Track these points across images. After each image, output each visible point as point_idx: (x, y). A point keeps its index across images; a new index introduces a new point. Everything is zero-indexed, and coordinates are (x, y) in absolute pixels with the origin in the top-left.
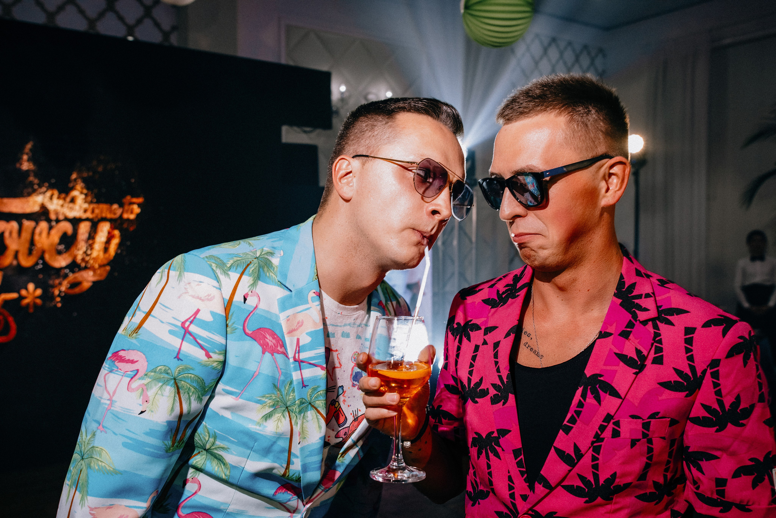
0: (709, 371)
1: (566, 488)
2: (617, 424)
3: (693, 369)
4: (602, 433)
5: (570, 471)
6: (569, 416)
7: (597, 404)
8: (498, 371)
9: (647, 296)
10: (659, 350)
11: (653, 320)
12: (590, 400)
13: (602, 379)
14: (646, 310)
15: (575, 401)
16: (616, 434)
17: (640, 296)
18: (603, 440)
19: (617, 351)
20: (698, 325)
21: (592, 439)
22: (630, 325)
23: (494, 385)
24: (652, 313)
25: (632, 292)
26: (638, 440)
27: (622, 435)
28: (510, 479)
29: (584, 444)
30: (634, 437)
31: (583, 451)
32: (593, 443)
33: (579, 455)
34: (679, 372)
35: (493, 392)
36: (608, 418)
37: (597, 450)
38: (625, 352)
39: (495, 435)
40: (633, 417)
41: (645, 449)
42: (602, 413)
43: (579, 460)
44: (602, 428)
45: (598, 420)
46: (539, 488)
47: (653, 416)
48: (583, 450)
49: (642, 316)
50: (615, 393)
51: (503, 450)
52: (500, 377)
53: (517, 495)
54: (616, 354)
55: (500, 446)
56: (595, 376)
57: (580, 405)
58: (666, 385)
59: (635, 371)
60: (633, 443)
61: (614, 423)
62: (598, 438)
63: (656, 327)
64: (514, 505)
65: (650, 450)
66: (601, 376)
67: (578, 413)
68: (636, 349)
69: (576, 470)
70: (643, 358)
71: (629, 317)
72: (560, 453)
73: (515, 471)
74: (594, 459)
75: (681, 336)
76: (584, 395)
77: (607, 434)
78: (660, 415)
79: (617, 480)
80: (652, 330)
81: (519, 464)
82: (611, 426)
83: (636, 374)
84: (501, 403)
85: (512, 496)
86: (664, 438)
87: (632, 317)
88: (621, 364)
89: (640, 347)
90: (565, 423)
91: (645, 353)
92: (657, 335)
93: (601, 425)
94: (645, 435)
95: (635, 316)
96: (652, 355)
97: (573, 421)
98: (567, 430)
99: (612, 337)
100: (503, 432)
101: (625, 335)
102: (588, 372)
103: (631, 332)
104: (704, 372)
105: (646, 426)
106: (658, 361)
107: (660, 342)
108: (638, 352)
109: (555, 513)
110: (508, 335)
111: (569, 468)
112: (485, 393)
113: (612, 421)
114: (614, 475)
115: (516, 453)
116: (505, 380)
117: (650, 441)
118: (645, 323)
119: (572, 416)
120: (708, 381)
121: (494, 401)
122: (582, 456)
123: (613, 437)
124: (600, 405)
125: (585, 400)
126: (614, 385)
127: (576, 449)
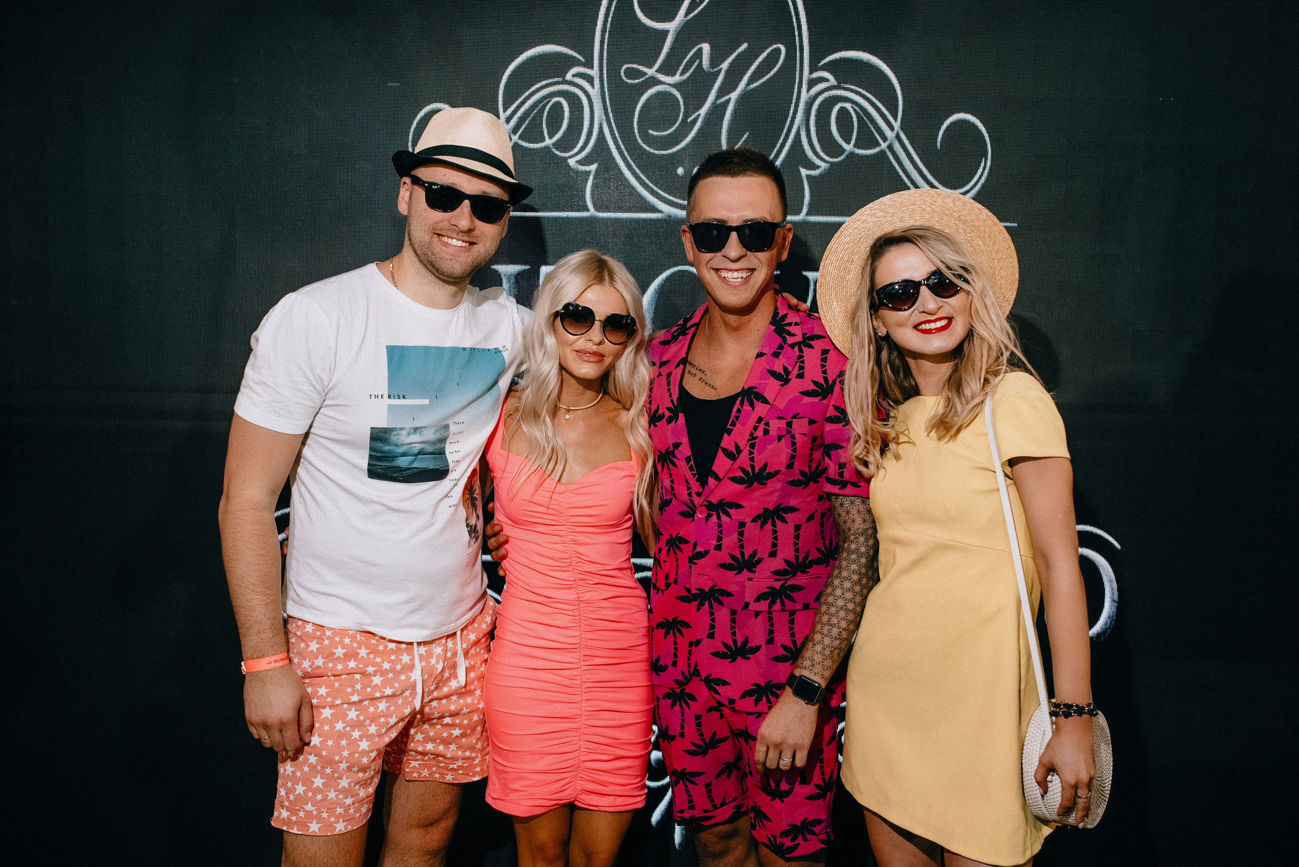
1: (730, 479)
2: (767, 424)
3: (826, 379)
4: (755, 432)
5: (733, 465)
7: (751, 409)
8: (670, 396)
9: (796, 324)
10: (801, 367)
11: (798, 343)
12: (747, 407)
13: (756, 390)
14: (794, 335)
15: (735, 409)
16: (766, 432)
17: (789, 325)
18: (756, 438)
19: (769, 368)
21: (748, 437)
22: (781, 347)
23: (668, 409)
24: (799, 338)
25: (784, 321)
26: (784, 436)
28: (687, 481)
29: (743, 442)
30: (780, 434)
31: (742, 448)
32: (749, 440)
33: (739, 451)
34: (815, 383)
35: (667, 415)
36: (760, 420)
37: (752, 446)
38: (775, 369)
39: (672, 449)
40: (779, 418)
41: (789, 443)
42: (755, 417)
43: (739, 456)
44: (755, 428)
45: (752, 422)
46: (711, 481)
47: (795, 416)
48: (741, 446)
49: (790, 340)
50: (765, 401)
51: (678, 459)
52: (672, 401)
53: (693, 493)
54: (767, 370)
55: (676, 457)
56: (751, 388)
57: (739, 411)
59: (782, 383)
60: (780, 438)
61: (764, 424)
62: (752, 437)
63: (800, 349)
64: (691, 501)
65: (794, 444)
66: (756, 388)
67: (737, 418)
68: (784, 366)
69: (737, 463)
70: (789, 374)
71: (779, 340)
72: (725, 452)
73: (689, 474)
74: (751, 453)
75: (819, 356)
76: (742, 404)
77: (759, 433)
78: (799, 416)
79: (768, 468)
80: (797, 352)
81: (691, 468)
82: (762, 426)
83: (783, 385)
84: (674, 422)
85: (690, 494)
86: (803, 434)
87: (783, 341)
88: (772, 378)
89: (787, 365)
90: (728, 427)
91: (791, 370)
92: (801, 356)
93: (755, 426)
94: (788, 431)
95: (785, 340)
96: (796, 371)
97: (733, 424)
98: (730, 432)
99: (766, 357)
100: (677, 445)
101: (776, 355)
102: (746, 386)
103: (781, 353)
104: (834, 381)
105: (789, 424)
106: (800, 375)
107: (803, 361)
108: (785, 368)
109: (723, 500)
110: (677, 366)
112: (661, 417)
113: (763, 422)
114: (766, 465)
115: (688, 460)
116: (676, 403)
117: (793, 437)
118: (792, 346)
119: (733, 421)
120: (838, 387)
121: (669, 421)
122: (741, 451)
123: (764, 435)
124: (754, 410)
125: (742, 408)
126: (765, 395)
127: (737, 447)
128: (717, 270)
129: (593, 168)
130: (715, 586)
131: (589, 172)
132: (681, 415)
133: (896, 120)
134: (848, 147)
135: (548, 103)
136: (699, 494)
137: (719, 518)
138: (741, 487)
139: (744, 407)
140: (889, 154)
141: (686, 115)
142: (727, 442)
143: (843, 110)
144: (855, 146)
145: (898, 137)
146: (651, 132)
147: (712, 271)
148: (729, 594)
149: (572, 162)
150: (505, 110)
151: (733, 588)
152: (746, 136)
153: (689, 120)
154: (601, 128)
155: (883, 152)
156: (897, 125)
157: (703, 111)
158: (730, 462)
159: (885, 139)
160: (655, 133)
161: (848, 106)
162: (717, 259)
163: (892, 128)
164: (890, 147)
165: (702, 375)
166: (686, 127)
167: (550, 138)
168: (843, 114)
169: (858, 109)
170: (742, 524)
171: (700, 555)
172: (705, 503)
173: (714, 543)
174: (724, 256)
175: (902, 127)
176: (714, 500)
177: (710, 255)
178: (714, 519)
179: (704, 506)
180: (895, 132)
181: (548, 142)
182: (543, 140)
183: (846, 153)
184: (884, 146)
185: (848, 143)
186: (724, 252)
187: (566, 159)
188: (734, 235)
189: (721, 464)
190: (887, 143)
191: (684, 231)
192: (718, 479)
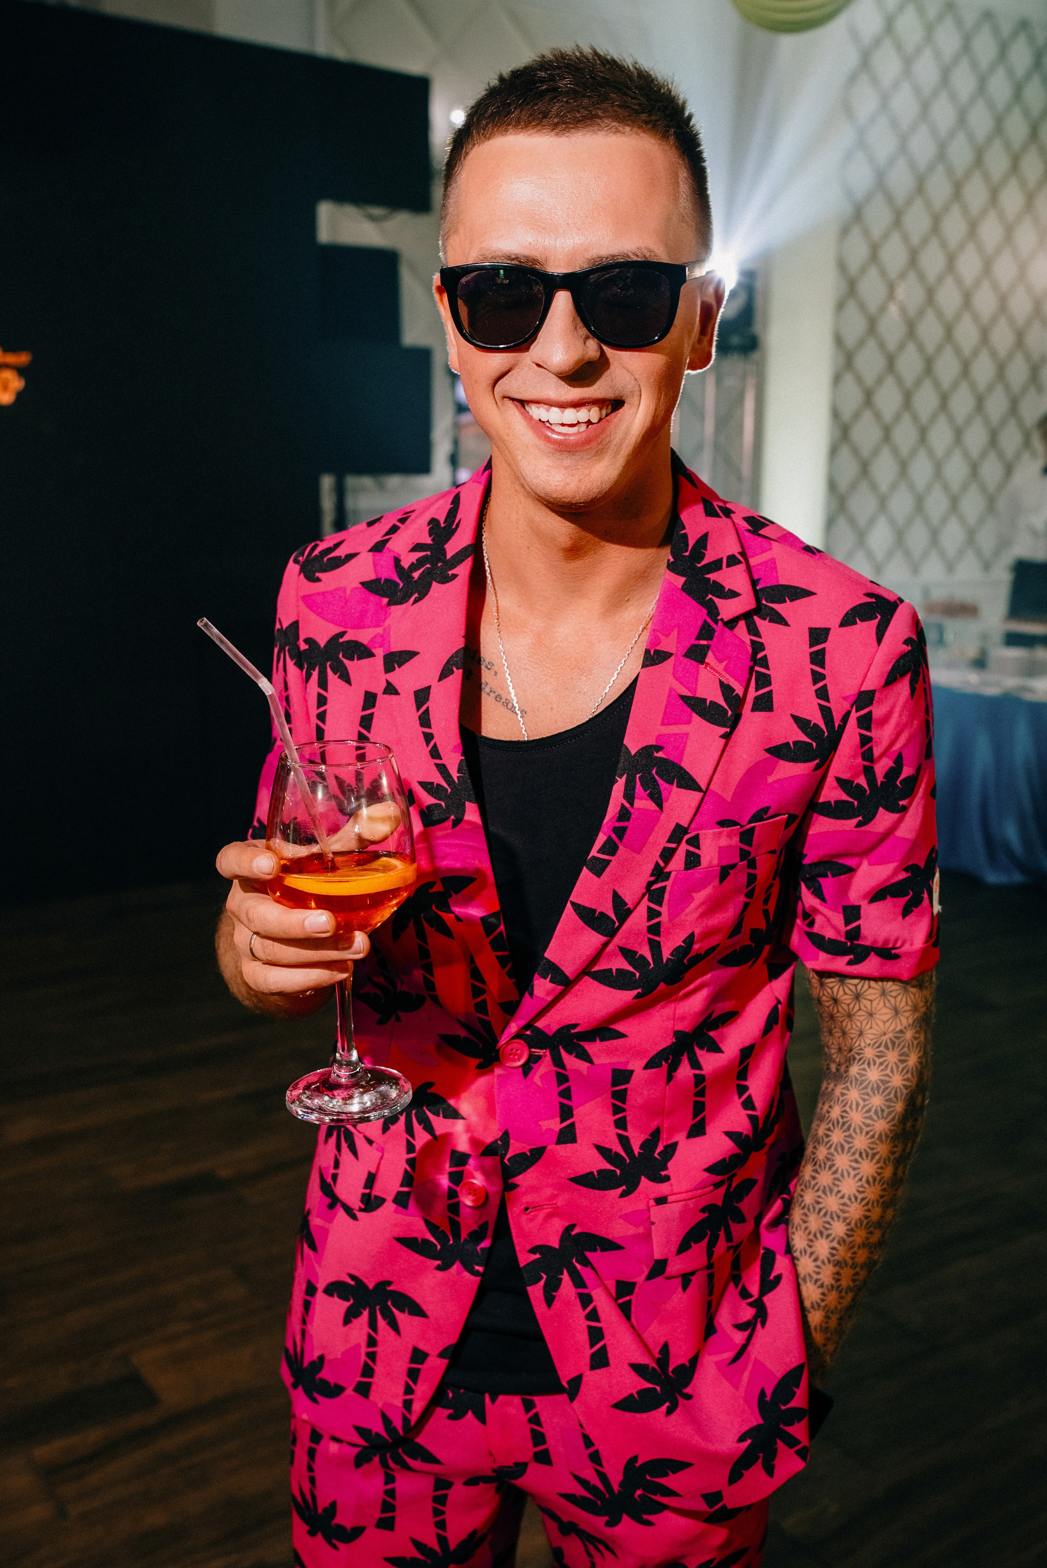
0: (854, 715)
2: (695, 841)
3: (827, 712)
4: (667, 862)
5: (605, 945)
6: (601, 839)
7: (656, 807)
8: (435, 753)
9: (732, 561)
10: (764, 680)
11: (747, 616)
12: (643, 804)
13: (661, 754)
14: (734, 594)
15: (612, 810)
16: (692, 861)
17: (716, 565)
18: (668, 876)
19: (684, 692)
20: (833, 620)
21: (648, 877)
22: (706, 632)
24: (746, 600)
25: (703, 556)
26: (733, 866)
27: (704, 862)
28: (475, 974)
29: (633, 891)
30: (726, 862)
31: (631, 903)
32: (650, 884)
33: (624, 912)
34: (802, 723)
36: (678, 833)
37: (656, 896)
38: (701, 694)
39: (438, 888)
40: (722, 824)
41: (744, 878)
42: (666, 824)
43: (623, 921)
44: (667, 855)
45: (659, 839)
46: (542, 987)
47: (760, 814)
48: (629, 900)
49: (728, 609)
50: (688, 782)
52: (442, 768)
53: (492, 1005)
54: (682, 697)
55: (450, 911)
56: (647, 751)
57: (624, 814)
58: (779, 752)
59: (723, 730)
60: (725, 872)
61: (689, 841)
62: (659, 873)
63: (753, 630)
65: (752, 879)
66: (659, 748)
67: (620, 832)
68: (722, 684)
69: (617, 940)
70: (737, 702)
71: (702, 614)
72: (585, 912)
74: (652, 914)
75: (804, 647)
76: (630, 793)
77: (677, 863)
78: (771, 813)
79: (696, 946)
80: (747, 638)
81: (496, 944)
82: (684, 847)
83: (726, 736)
84: (449, 822)
85: (481, 1006)
86: (775, 852)
87: (709, 614)
88: (696, 718)
89: (728, 679)
90: (594, 853)
91: (739, 689)
92: (758, 647)
93: (665, 849)
94: (744, 855)
95: (713, 611)
96: (752, 694)
97: (610, 848)
98: (599, 868)
99: (671, 661)
100: (457, 883)
101: (697, 654)
102: (633, 743)
103: (708, 647)
104: (846, 717)
105: (747, 836)
106: (764, 704)
107: (764, 662)
108: (726, 689)
109: (576, 1024)
110: (446, 672)
111: (603, 939)
113: (686, 837)
114: (690, 939)
116: (455, 774)
117: (752, 864)
118: (731, 624)
119: (609, 839)
120: (853, 732)
122: (630, 912)
123: (686, 869)
124: (662, 809)
125: (632, 803)
127: (617, 900)
128: (522, 404)
130: (572, 1228)
132: (471, 804)
137: (558, 1062)
138: (627, 996)
139: (638, 804)
142: (588, 889)
148: (609, 1244)
158: (599, 937)
162: (521, 373)
170: (621, 1076)
171: (523, 1163)
172: (524, 1031)
173: (555, 1123)
174: (537, 364)
176: (549, 1023)
177: (502, 358)
178: (545, 1067)
179: (525, 1037)
188: (562, 300)
189: (571, 941)
192: (561, 978)
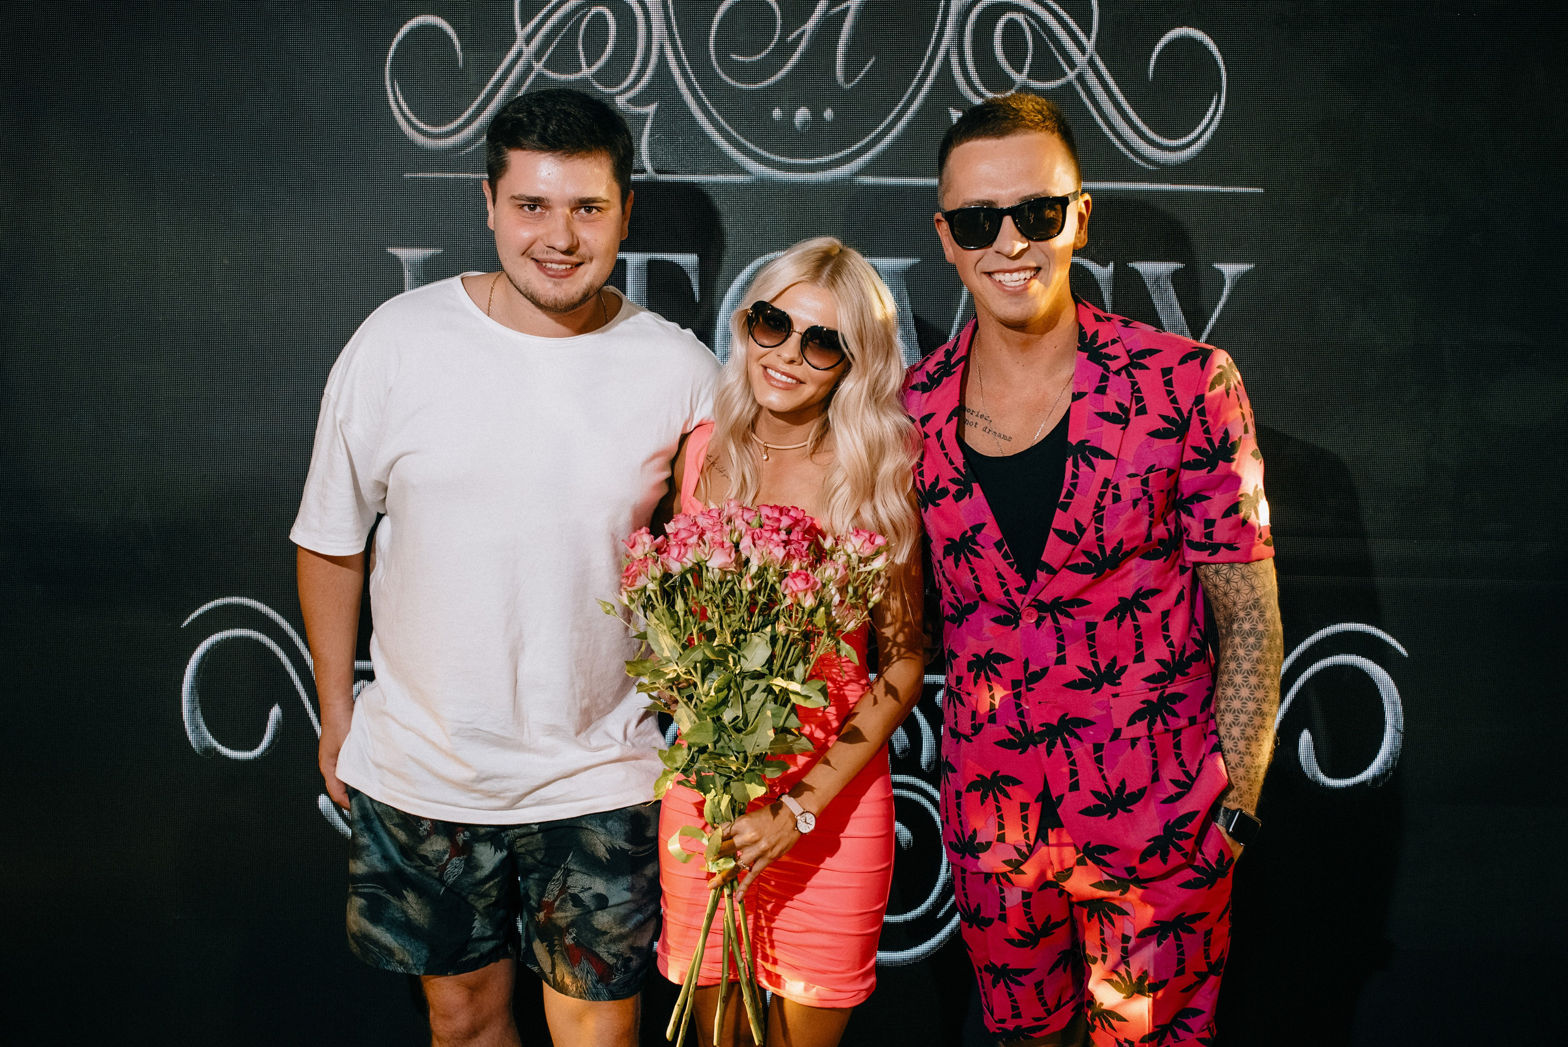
0: (1195, 410)
1: (1071, 568)
2: (1116, 487)
3: (1178, 411)
4: (1102, 500)
5: (1073, 549)
6: (1064, 491)
7: (1090, 470)
8: (951, 463)
9: (1114, 342)
10: (1140, 399)
11: (1125, 368)
12: (1084, 468)
13: (1088, 444)
14: (1116, 358)
15: (1068, 474)
16: (1116, 498)
17: (1105, 345)
18: (1103, 508)
19: (1097, 411)
20: (1174, 363)
21: (1092, 510)
22: (1104, 378)
23: (952, 481)
24: (1124, 360)
25: (1096, 342)
26: (1140, 499)
27: (1123, 499)
28: (999, 575)
29: (1085, 518)
30: (1135, 497)
31: (1085, 526)
32: (1094, 513)
33: (1081, 530)
34: (1165, 418)
35: (953, 488)
36: (1106, 482)
37: (1099, 520)
38: (1106, 409)
39: (970, 533)
40: (1131, 476)
41: (1146, 507)
42: (1098, 479)
43: (1081, 536)
44: (1102, 496)
45: (1095, 488)
46: (1041, 576)
47: (1150, 470)
48: (1085, 523)
49: (1114, 365)
50: (1107, 456)
51: (983, 547)
52: (957, 470)
53: (1012, 592)
54: (1096, 413)
55: (978, 544)
56: (1082, 443)
57: (1075, 476)
58: (1155, 434)
59: (1121, 426)
60: (1135, 503)
61: (1113, 488)
62: (1099, 507)
63: (1130, 375)
64: (1012, 602)
65: (1151, 507)
66: (1088, 441)
67: (1074, 486)
68: (1117, 403)
69: (1079, 547)
70: (1126, 411)
71: (1100, 370)
72: (1061, 534)
73: (1003, 566)
74: (1098, 530)
75: (1160, 380)
76: (1076, 465)
77: (1108, 500)
78: (1156, 468)
79: (1124, 547)
80: (1127, 380)
81: (1005, 556)
82: (1110, 492)
83: (1124, 429)
84: (968, 496)
85: (1007, 593)
86: (1162, 491)
87: (1104, 369)
88: (1105, 422)
89: (1119, 400)
90: (1061, 499)
91: (1127, 405)
92: (1134, 384)
93: (1100, 492)
94: (1145, 492)
95: (1106, 368)
96: (1134, 407)
97: (1070, 495)
98: (1065, 507)
99: (1087, 396)
100: (978, 528)
101: (1101, 390)
102: (1073, 439)
103: (1106, 386)
104: (1190, 412)
105: (1145, 482)
106: (1142, 411)
107: (1139, 391)
108: (1120, 406)
109: (1061, 598)
110: (949, 420)
111: (1073, 546)
112: (944, 492)
113: (1111, 486)
114: (1121, 543)
115: (998, 546)
116: (963, 470)
117: (1150, 497)
118: (1118, 373)
119: (1069, 490)
120: (1195, 420)
121: (958, 497)
122: (1085, 530)
123: (1114, 503)
124: (1095, 471)
125: (1078, 470)
126: (1104, 448)
127: (1078, 525)
128: (989, 274)
129: (651, 109)
130: (1066, 715)
131: (646, 115)
132: (975, 486)
133: (1089, 38)
134: (1020, 78)
135: (585, 15)
136: (1022, 591)
137: (1055, 620)
138: (1087, 578)
139: (1081, 469)
140: (1079, 88)
141: (786, 32)
142: (1061, 520)
143: (1012, 25)
144: (1029, 76)
145: (1091, 63)
146: (734, 57)
147: (984, 276)
148: (1088, 723)
149: (621, 101)
150: (523, 26)
151: (1094, 713)
152: (871, 63)
153: (790, 39)
154: (662, 48)
155: (1070, 84)
156: (1090, 45)
157: (810, 25)
158: (1070, 547)
159: (1072, 65)
160: (741, 59)
161: (1020, 17)
162: (988, 258)
163: (1083, 50)
164: (1080, 78)
165: (986, 423)
166: (785, 50)
167: (590, 64)
168: (1013, 30)
169: (1033, 22)
170: (1091, 626)
171: (1036, 677)
172: (1033, 603)
173: (1053, 655)
174: (997, 252)
175: (1098, 48)
176: (1046, 597)
177: (978, 253)
178: (1049, 622)
179: (1034, 606)
180: (1087, 56)
181: (586, 72)
182: (579, 69)
183: (1016, 87)
184: (1071, 75)
185: (1019, 71)
186: (996, 245)
187: (612, 96)
188: (1008, 221)
189: (1054, 551)
190: (1076, 71)
191: (939, 221)
192: (1052, 572)
